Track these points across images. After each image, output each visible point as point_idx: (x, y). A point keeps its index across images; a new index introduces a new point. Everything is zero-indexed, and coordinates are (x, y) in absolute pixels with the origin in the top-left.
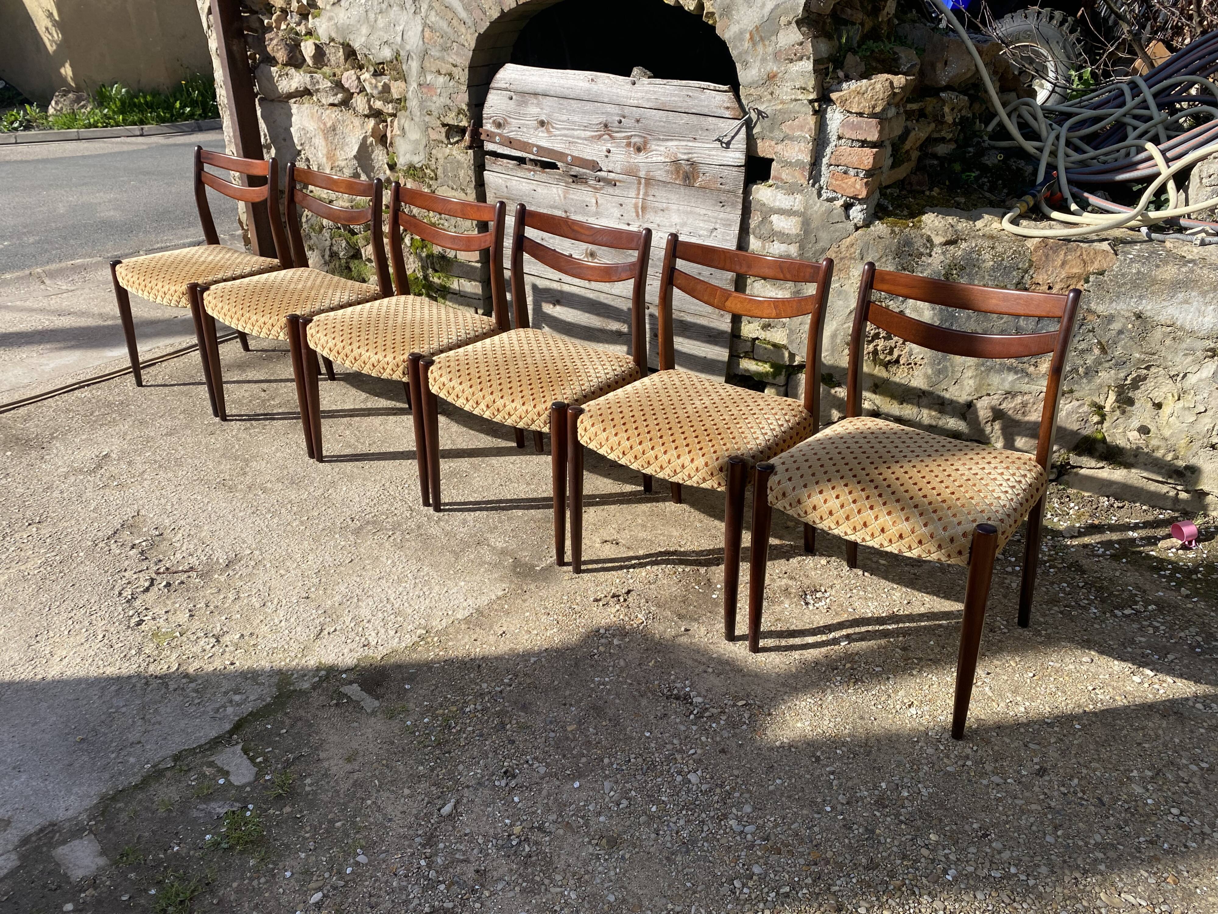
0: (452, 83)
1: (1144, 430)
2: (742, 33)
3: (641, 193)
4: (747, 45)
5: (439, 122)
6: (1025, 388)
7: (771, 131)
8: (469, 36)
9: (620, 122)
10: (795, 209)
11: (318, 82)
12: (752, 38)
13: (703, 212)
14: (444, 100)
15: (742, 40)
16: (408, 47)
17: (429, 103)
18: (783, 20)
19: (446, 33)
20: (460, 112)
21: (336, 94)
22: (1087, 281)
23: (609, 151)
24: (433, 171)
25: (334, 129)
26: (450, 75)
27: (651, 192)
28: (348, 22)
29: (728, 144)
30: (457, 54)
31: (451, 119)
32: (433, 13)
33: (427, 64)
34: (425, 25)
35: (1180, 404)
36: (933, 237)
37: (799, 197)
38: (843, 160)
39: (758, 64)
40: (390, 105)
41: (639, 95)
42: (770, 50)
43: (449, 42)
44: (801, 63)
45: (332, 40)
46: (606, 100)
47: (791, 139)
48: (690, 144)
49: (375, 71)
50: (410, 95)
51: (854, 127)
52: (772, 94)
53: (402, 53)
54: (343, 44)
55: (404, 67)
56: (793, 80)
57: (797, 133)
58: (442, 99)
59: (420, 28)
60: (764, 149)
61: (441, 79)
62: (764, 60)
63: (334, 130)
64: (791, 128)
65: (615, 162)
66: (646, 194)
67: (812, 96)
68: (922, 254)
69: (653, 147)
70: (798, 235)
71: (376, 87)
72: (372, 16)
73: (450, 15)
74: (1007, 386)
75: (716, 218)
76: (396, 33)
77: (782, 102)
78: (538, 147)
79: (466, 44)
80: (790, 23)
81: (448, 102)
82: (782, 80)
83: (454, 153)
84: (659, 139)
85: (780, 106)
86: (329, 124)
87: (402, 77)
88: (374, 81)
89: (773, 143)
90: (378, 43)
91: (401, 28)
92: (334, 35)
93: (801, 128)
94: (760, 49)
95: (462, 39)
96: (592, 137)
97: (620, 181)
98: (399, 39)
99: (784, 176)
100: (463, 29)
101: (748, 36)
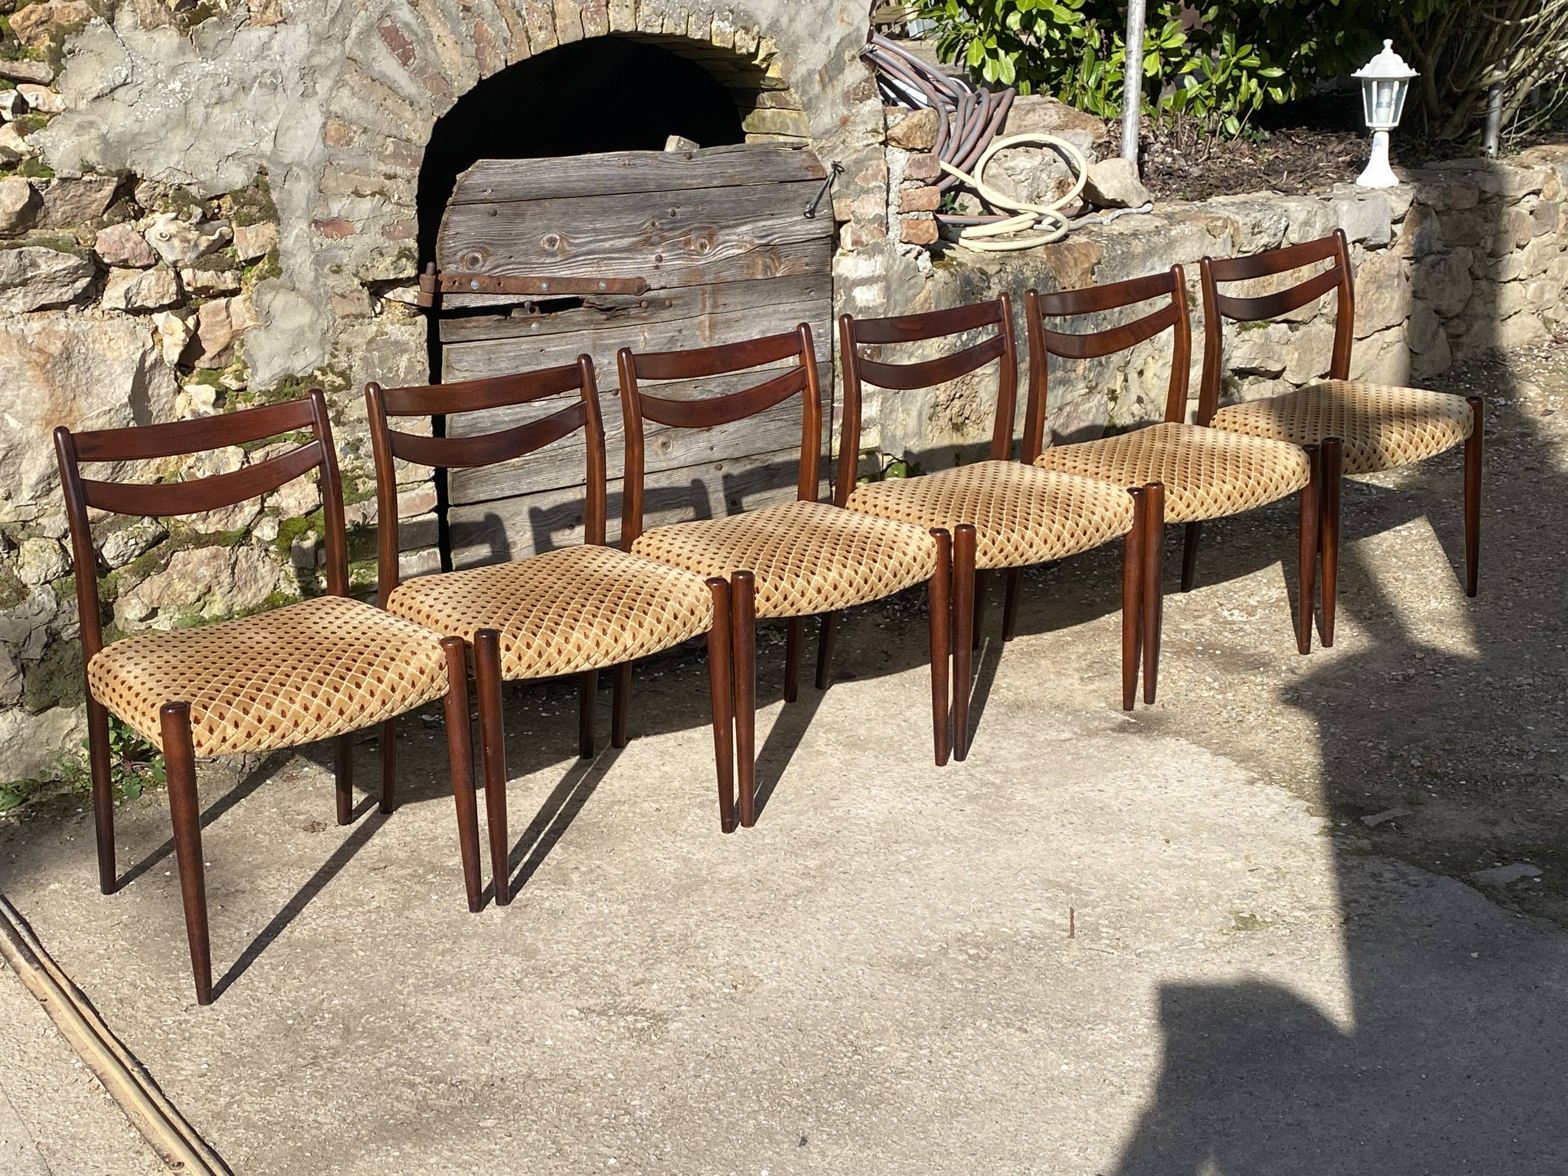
0: (388, 208)
1: (1140, 400)
2: (810, 73)
3: (708, 305)
4: (817, 88)
5: (357, 281)
6: (1069, 398)
7: (847, 188)
8: (420, 123)
9: (674, 214)
10: (877, 273)
11: (34, 264)
12: (822, 80)
13: (788, 307)
14: (374, 238)
15: (811, 82)
16: (287, 161)
17: (335, 252)
18: (847, 55)
19: (374, 123)
20: (404, 253)
21: (74, 282)
22: (1093, 273)
23: (660, 259)
24: (342, 374)
25: (67, 354)
26: (381, 193)
27: (721, 301)
28: (136, 128)
29: (812, 212)
30: (396, 155)
31: (382, 271)
32: (345, 92)
33: (330, 183)
34: (329, 115)
35: (1160, 363)
36: (984, 267)
37: (879, 258)
38: (916, 204)
39: (828, 109)
40: (228, 275)
41: (699, 171)
42: (838, 91)
43: (380, 138)
44: (870, 102)
45: (89, 169)
46: (652, 187)
47: (867, 192)
48: (769, 223)
49: (204, 215)
50: (288, 243)
51: (919, 165)
52: (844, 142)
53: (272, 169)
54: (118, 174)
55: (274, 196)
56: (865, 123)
57: (873, 184)
58: (366, 238)
59: (318, 120)
60: (841, 209)
61: (366, 205)
62: (833, 104)
63: (68, 358)
64: (866, 179)
65: (670, 273)
66: (715, 306)
67: (881, 138)
68: (983, 289)
69: (721, 239)
70: (882, 305)
71: (196, 245)
72: (198, 112)
73: (380, 92)
74: (1058, 404)
75: (804, 311)
76: (260, 136)
77: (856, 151)
78: (550, 280)
79: (414, 137)
80: (854, 57)
81: (381, 241)
82: (854, 123)
83: (389, 328)
84: (729, 227)
85: (855, 156)
86: (56, 347)
87: (270, 213)
88: (193, 235)
89: (849, 201)
90: (213, 160)
91: (272, 125)
92: (93, 158)
93: (875, 177)
94: (829, 89)
95: (407, 130)
96: (634, 244)
97: (677, 298)
98: (266, 146)
99: (864, 238)
100: (408, 114)
101: (817, 77)
